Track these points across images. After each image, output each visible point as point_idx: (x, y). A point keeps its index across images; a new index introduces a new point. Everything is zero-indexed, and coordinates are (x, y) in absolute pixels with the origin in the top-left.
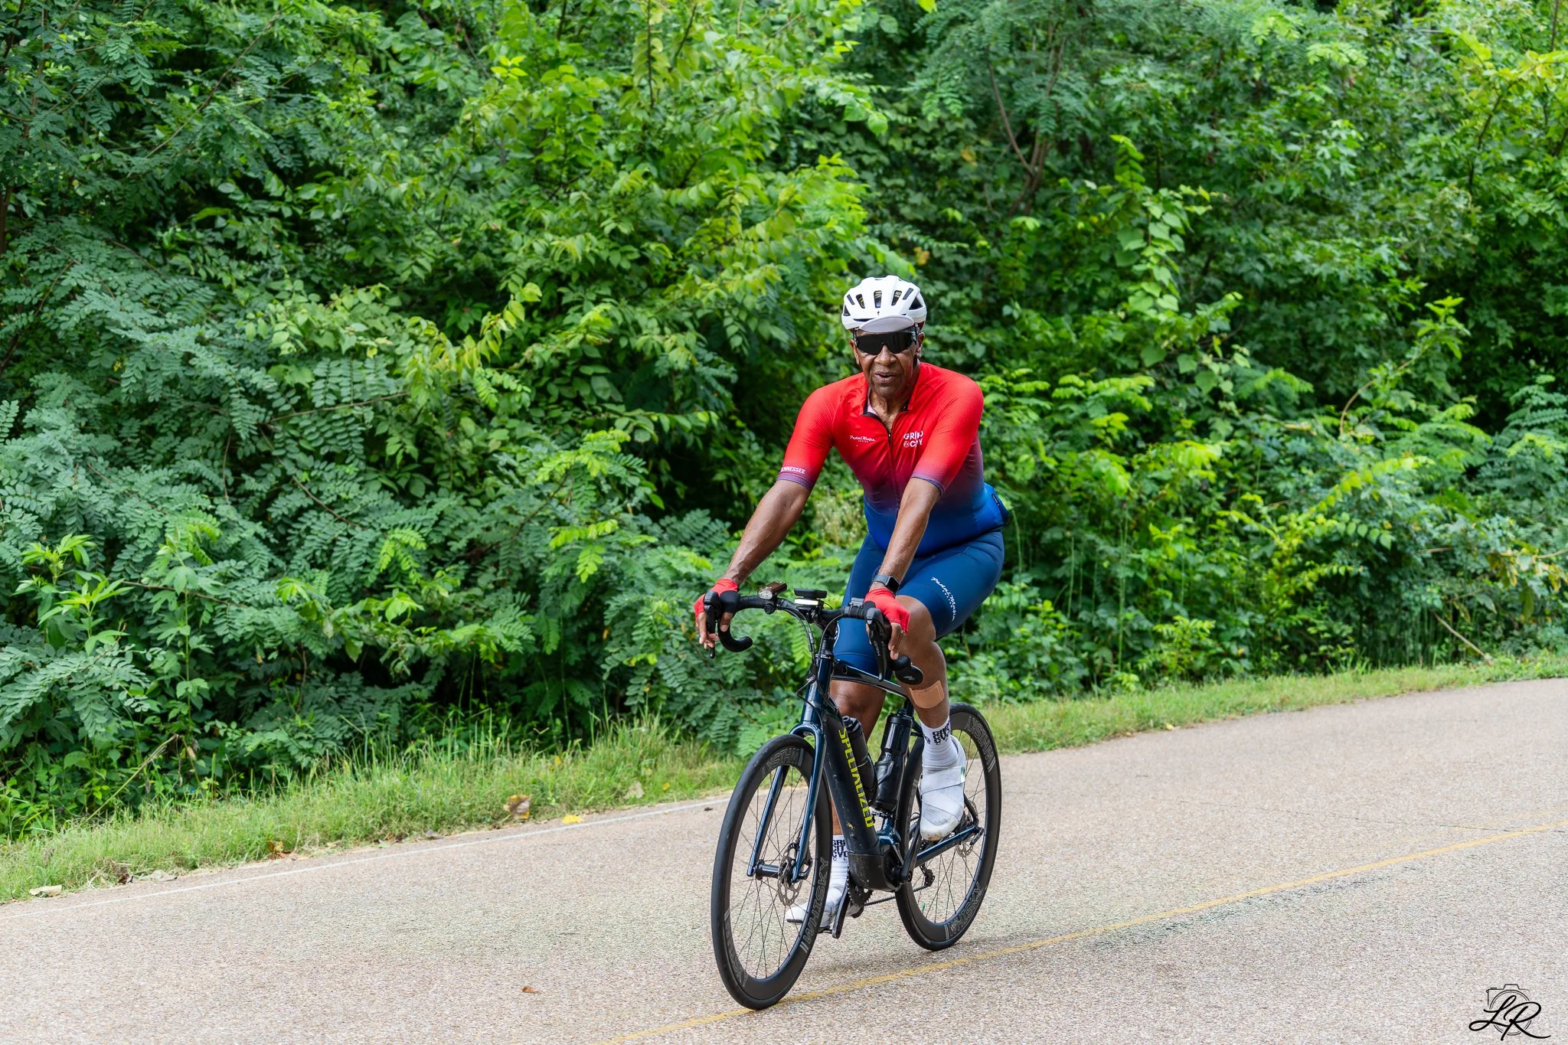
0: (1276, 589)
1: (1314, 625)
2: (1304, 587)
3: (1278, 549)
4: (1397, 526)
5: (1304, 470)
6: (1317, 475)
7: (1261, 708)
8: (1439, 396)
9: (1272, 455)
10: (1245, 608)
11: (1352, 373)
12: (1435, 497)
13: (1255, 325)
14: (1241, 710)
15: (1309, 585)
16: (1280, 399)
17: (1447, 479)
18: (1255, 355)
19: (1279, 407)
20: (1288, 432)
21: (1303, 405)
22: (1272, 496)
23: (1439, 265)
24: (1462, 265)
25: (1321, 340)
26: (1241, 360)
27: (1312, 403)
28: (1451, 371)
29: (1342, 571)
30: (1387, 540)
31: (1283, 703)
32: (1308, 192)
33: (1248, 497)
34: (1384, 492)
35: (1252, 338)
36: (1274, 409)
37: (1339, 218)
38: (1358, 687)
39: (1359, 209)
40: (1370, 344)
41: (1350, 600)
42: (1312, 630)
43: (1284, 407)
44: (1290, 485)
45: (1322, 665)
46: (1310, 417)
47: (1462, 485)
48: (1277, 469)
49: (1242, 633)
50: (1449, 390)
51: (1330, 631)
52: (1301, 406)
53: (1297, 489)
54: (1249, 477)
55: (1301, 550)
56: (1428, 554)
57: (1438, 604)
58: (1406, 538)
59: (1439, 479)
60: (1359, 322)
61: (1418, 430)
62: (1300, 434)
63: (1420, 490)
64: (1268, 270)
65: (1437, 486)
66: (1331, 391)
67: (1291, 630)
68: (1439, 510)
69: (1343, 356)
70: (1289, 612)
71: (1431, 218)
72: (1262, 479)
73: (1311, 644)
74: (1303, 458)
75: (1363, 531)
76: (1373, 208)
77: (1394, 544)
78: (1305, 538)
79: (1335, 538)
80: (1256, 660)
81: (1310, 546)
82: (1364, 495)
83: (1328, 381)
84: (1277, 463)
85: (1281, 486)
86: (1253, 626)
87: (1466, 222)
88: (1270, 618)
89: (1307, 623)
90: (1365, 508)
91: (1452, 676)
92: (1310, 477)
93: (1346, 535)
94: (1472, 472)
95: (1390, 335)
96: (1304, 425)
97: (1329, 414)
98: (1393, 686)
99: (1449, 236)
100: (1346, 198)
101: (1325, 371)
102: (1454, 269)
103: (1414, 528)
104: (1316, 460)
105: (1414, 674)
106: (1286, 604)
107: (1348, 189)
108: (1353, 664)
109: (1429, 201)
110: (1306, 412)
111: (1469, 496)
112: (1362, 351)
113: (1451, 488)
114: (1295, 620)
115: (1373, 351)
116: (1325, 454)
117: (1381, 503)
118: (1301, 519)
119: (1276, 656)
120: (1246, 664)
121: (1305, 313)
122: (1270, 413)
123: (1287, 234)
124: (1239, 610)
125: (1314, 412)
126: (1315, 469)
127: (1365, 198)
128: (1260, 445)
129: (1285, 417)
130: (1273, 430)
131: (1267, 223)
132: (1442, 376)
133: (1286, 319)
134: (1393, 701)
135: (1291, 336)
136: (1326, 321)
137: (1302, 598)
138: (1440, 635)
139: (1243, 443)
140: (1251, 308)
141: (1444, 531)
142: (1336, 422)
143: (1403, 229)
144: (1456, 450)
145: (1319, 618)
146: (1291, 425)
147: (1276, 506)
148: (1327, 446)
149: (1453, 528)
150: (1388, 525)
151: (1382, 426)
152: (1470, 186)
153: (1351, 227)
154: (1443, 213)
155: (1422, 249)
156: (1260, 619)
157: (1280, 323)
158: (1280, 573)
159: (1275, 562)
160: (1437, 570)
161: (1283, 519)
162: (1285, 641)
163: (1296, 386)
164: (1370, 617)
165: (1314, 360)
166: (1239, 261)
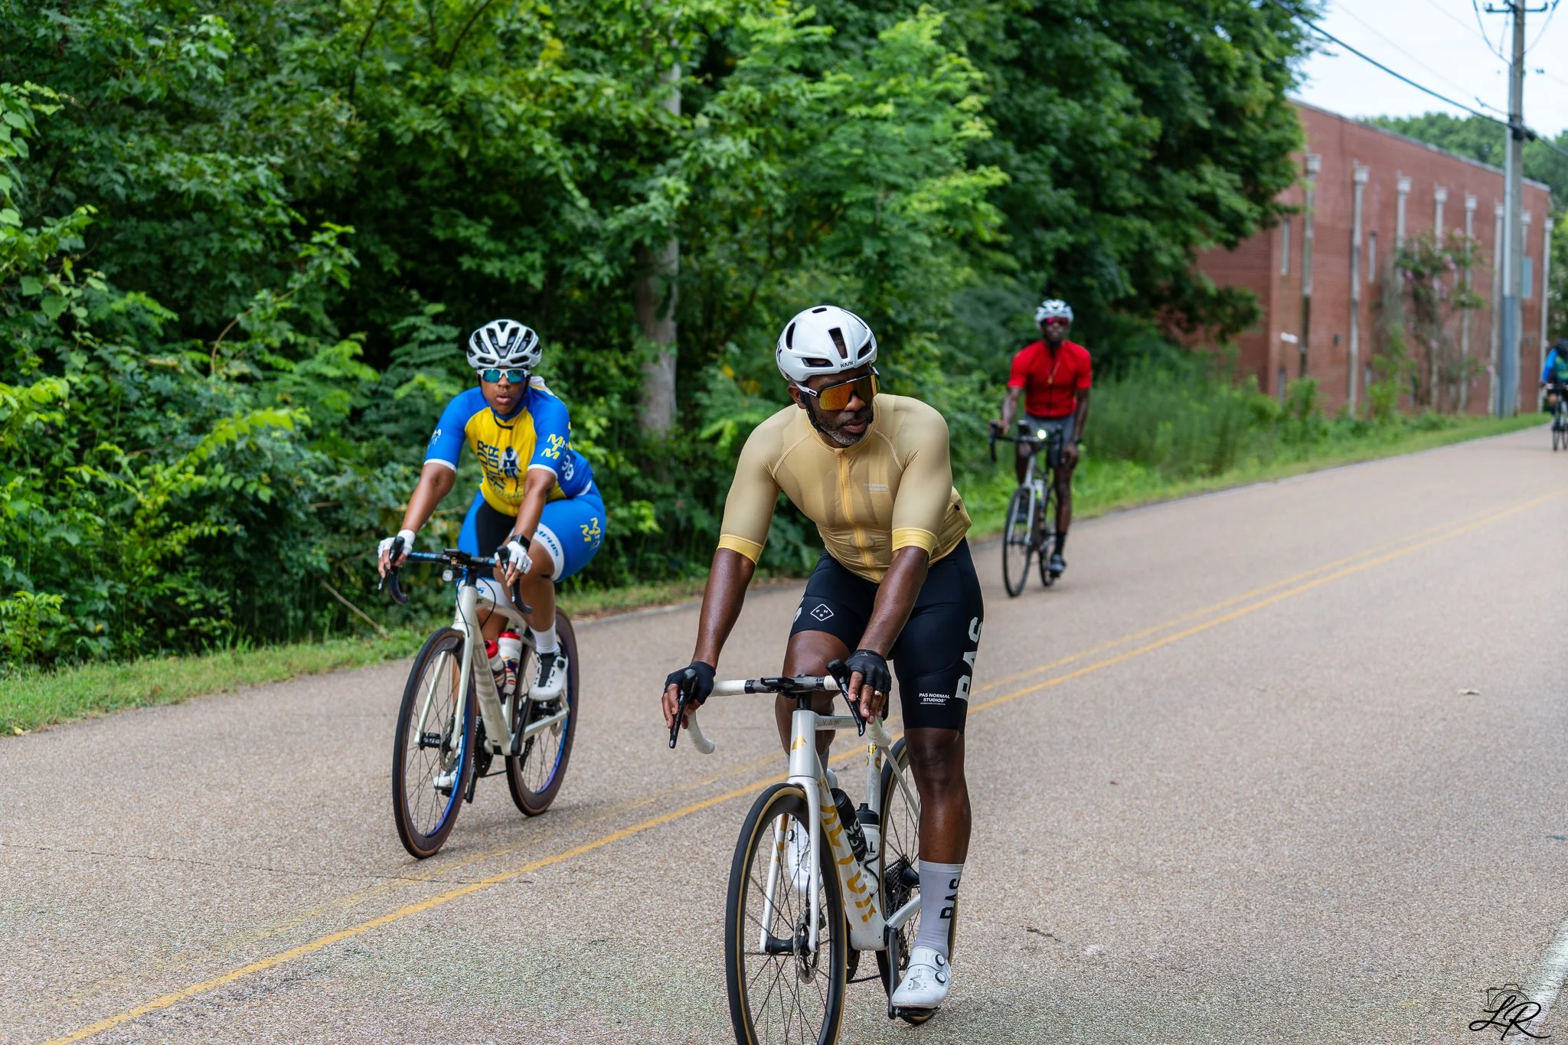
0: (139, 554)
1: (184, 594)
2: (173, 553)
3: (138, 506)
4: (276, 481)
5: (170, 414)
6: (185, 420)
7: (128, 701)
8: (316, 330)
9: (134, 395)
10: (104, 577)
11: (221, 303)
12: (315, 444)
13: (110, 245)
14: (105, 705)
15: (178, 549)
16: (142, 329)
17: (329, 422)
18: (111, 279)
19: (139, 339)
20: (149, 368)
21: (167, 340)
22: (133, 443)
23: (317, 184)
24: (342, 184)
25: (187, 261)
26: (97, 283)
27: (175, 334)
28: (328, 303)
29: (214, 531)
30: (266, 494)
31: (155, 694)
32: (171, 95)
33: (105, 446)
34: (263, 442)
35: (108, 259)
36: (133, 340)
37: (205, 128)
38: (240, 673)
39: (230, 117)
40: (242, 270)
41: (222, 558)
42: (181, 601)
43: (147, 340)
44: (151, 430)
45: (193, 643)
46: (173, 351)
47: (345, 431)
48: (138, 412)
49: (101, 606)
50: (327, 322)
51: (202, 600)
52: (163, 341)
53: (161, 434)
54: (105, 420)
55: (167, 507)
56: (313, 508)
57: (325, 567)
58: (286, 493)
59: (321, 424)
60: (232, 247)
61: (296, 368)
62: (164, 370)
63: (303, 435)
64: (128, 184)
65: (317, 431)
66: (198, 320)
67: (159, 600)
68: (324, 458)
69: (213, 283)
70: (158, 579)
71: (310, 130)
72: (121, 423)
73: (182, 616)
74: (168, 399)
75: (238, 484)
76: (245, 117)
77: (272, 499)
78: (171, 493)
79: (205, 493)
80: (115, 636)
81: (176, 503)
82: (240, 445)
83: (194, 310)
84: (138, 404)
85: (142, 432)
86: (113, 597)
87: (349, 135)
88: (132, 586)
89: (176, 593)
90: (241, 460)
91: (345, 654)
92: (177, 421)
93: (219, 488)
94: (356, 415)
95: (262, 258)
96: (170, 360)
97: (195, 348)
98: (281, 669)
99: (328, 151)
100: (216, 104)
101: (190, 299)
102: (333, 188)
103: (296, 482)
104: (183, 403)
105: (303, 653)
106: (151, 571)
107: (217, 94)
108: (233, 645)
109: (307, 113)
110: (170, 346)
111: (352, 443)
112: (236, 279)
113: (333, 434)
114: (162, 588)
115: (244, 277)
116: (195, 395)
117: (259, 453)
118: (167, 473)
119: (140, 632)
120: (105, 642)
121: (169, 231)
122: (129, 344)
123: (150, 142)
124: (97, 579)
125: (178, 346)
126: (181, 413)
127: (236, 105)
128: (117, 383)
129: (146, 351)
130: (132, 365)
131: (125, 128)
132: (319, 307)
133: (148, 239)
134: (282, 688)
135: (154, 259)
136: (194, 244)
137: (170, 564)
138: (322, 600)
139: (97, 379)
140: (104, 225)
141: (331, 484)
142: (206, 358)
143: (279, 143)
144: (338, 392)
145: (189, 585)
146: (155, 360)
147: (136, 455)
148: (195, 386)
149: (341, 482)
150: (266, 479)
151: (259, 364)
152: (352, 97)
153: (220, 139)
154: (322, 127)
155: (300, 166)
156: (122, 588)
157: (141, 244)
158: (141, 534)
159: (139, 521)
160: (317, 528)
161: (146, 470)
162: (150, 613)
163: (159, 314)
164: (244, 581)
165: (175, 287)
166: (96, 171)
